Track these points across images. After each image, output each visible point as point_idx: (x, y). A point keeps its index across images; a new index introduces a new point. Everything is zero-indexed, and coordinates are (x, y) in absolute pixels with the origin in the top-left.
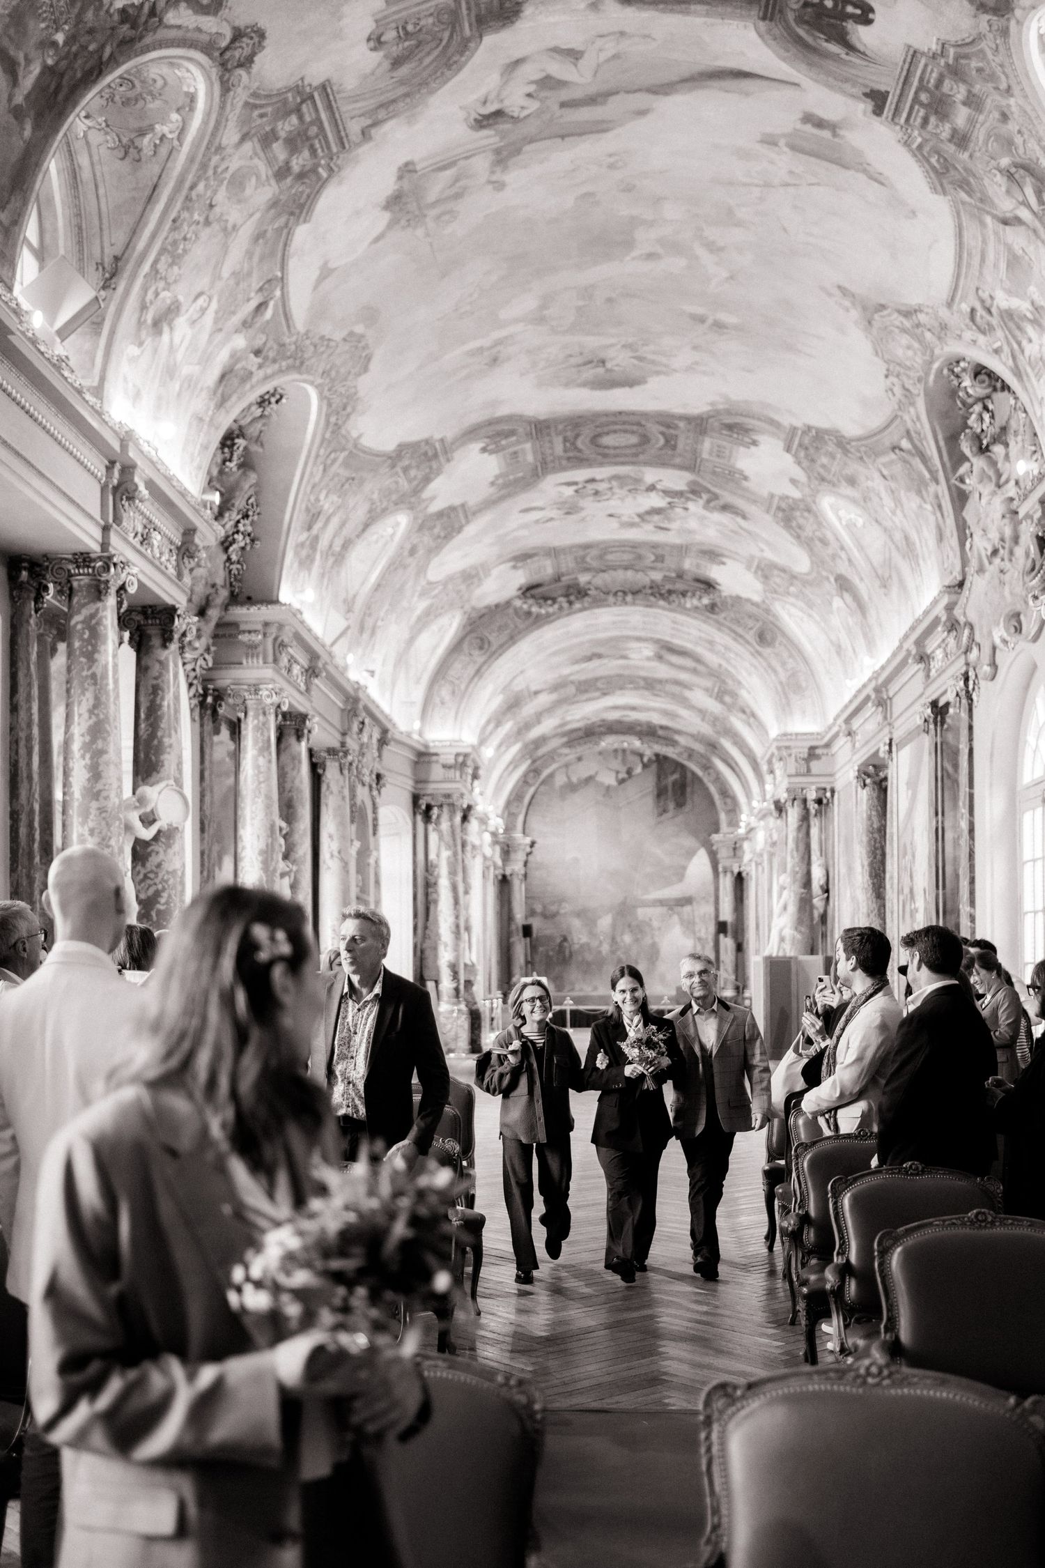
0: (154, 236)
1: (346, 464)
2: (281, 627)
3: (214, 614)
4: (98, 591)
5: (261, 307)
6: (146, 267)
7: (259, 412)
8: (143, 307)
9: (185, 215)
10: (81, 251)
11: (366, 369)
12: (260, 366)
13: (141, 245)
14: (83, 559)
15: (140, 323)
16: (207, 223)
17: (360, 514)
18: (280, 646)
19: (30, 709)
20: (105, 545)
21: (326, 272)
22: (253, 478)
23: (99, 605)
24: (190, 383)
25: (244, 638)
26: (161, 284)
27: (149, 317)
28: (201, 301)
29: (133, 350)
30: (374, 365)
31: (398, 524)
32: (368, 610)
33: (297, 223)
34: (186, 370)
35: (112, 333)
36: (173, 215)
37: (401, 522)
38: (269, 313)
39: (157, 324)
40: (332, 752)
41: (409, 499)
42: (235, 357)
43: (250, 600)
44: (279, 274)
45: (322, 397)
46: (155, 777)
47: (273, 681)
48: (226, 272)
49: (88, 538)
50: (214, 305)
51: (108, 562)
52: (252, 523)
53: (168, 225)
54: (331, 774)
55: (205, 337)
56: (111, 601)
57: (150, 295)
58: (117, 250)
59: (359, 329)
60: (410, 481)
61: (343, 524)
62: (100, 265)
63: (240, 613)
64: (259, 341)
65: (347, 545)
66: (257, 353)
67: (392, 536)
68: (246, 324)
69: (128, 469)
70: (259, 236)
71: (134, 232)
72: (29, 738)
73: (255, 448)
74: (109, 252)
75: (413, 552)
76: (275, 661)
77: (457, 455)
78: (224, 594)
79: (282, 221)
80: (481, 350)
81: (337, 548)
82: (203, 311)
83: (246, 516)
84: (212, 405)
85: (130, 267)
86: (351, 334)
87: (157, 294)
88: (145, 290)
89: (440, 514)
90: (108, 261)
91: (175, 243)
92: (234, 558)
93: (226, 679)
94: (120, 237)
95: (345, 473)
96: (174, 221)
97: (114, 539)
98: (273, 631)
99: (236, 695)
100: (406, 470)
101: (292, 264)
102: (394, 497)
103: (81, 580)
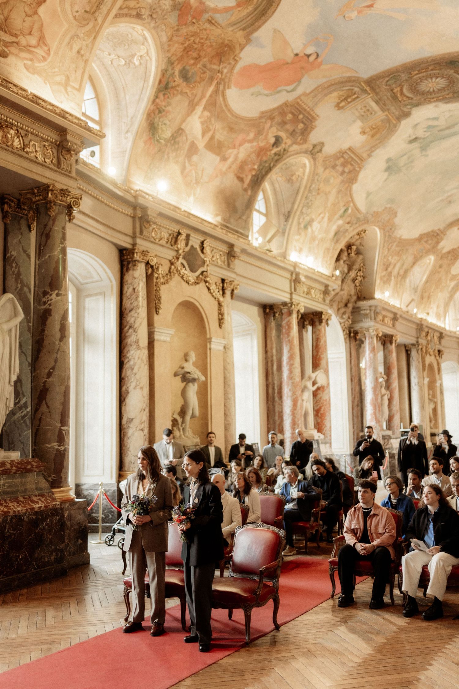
0: (300, 203)
1: (397, 246)
2: (376, 307)
3: (350, 305)
4: (290, 313)
5: (346, 210)
6: (298, 213)
7: (358, 237)
8: (299, 224)
9: (310, 194)
10: (278, 211)
11: (396, 216)
12: (350, 227)
13: (296, 207)
14: (285, 304)
15: (299, 229)
16: (318, 194)
17: (410, 259)
18: (376, 313)
19: (272, 351)
20: (291, 299)
21: (368, 194)
22: (361, 257)
23: (290, 317)
24: (322, 240)
25: (362, 312)
26: (305, 216)
27: (302, 226)
28: (322, 215)
29: (297, 237)
30: (399, 214)
31: (430, 259)
32: (424, 290)
33: (353, 184)
34: (320, 236)
35: (289, 234)
36: (305, 196)
37: (431, 259)
38: (350, 211)
39: (306, 227)
40: (413, 345)
41: (433, 250)
42: (339, 227)
43: (365, 299)
44: (350, 199)
45: (380, 229)
46: (318, 368)
47: (374, 326)
48: (329, 205)
49: (285, 298)
50: (327, 215)
51: (292, 303)
52: (363, 272)
53: (304, 198)
54: (414, 353)
55: (325, 225)
56: (294, 316)
57: (301, 220)
58: (289, 210)
59: (388, 206)
60: (430, 245)
61: (403, 265)
62: (284, 215)
63: (361, 304)
64: (348, 220)
65: (406, 272)
66: (348, 223)
67: (430, 263)
68: (341, 217)
69: (298, 274)
70: (339, 192)
71: (294, 203)
72: (272, 361)
73: (361, 247)
74: (287, 210)
75: (441, 266)
76: (375, 319)
77: (448, 233)
78: (355, 298)
79: (347, 185)
80: (442, 200)
81: (402, 272)
82: (323, 218)
83: (360, 270)
84: (333, 244)
85: (293, 213)
86: (386, 208)
87: (304, 219)
88: (299, 219)
89: (449, 252)
90: (286, 213)
91: (308, 203)
92: (357, 284)
93: (358, 327)
94: (289, 205)
95: (398, 249)
96: (306, 197)
97: (295, 296)
98: (373, 308)
99: (362, 332)
100: (426, 242)
101: (355, 195)
102: (424, 251)
103: (285, 310)
